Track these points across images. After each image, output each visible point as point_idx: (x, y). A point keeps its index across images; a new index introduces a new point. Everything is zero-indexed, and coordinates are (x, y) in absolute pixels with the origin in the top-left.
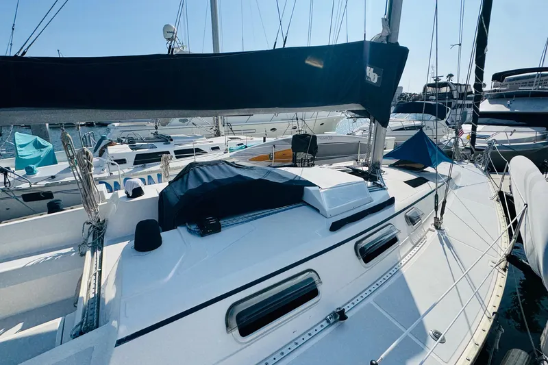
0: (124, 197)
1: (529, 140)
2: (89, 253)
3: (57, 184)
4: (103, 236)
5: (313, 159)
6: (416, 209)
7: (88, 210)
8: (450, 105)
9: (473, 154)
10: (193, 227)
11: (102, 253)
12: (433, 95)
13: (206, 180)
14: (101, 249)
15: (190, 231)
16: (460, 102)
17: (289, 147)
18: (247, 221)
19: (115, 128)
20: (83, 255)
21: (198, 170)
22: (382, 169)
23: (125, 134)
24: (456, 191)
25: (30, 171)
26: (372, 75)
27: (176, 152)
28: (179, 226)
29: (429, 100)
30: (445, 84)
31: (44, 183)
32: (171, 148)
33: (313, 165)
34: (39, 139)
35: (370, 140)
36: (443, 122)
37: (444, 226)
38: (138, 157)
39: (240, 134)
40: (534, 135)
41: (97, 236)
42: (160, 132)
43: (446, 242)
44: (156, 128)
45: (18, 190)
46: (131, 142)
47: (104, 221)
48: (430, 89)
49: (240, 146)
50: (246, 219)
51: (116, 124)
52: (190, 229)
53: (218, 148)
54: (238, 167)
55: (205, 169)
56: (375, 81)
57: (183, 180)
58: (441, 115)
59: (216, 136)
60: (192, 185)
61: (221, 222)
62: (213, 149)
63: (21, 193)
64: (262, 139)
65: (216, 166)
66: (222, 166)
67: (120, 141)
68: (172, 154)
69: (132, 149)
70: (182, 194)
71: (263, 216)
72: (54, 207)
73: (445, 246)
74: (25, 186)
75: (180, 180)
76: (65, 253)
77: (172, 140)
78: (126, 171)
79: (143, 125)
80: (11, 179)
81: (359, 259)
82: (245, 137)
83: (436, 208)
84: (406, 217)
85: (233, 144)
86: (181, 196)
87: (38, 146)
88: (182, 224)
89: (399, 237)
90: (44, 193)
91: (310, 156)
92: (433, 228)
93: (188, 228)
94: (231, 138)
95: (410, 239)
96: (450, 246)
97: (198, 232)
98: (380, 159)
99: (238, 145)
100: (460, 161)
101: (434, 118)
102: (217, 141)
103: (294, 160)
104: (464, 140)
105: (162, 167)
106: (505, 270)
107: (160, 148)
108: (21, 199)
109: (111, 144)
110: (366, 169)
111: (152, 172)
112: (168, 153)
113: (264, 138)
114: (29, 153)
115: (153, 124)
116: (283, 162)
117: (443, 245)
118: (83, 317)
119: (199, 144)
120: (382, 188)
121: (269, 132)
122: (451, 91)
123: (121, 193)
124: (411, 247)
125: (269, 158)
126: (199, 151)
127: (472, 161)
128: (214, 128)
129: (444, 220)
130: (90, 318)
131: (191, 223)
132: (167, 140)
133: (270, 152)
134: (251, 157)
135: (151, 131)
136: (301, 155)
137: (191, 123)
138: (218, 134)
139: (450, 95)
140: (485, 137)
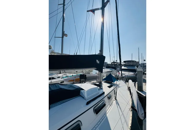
1: (132, 75)
5: (85, 81)
6: (110, 94)
8: (117, 67)
9: (122, 78)
12: (113, 64)
16: (118, 66)
17: (79, 77)
22: (102, 83)
24: (119, 88)
26: (98, 62)
29: (112, 66)
30: (116, 62)
33: (85, 82)
35: (99, 75)
36: (116, 70)
37: (117, 99)
40: (133, 74)
43: (117, 103)
48: (113, 63)
50: (60, 103)
53: (60, 77)
54: (62, 85)
56: (99, 63)
58: (116, 69)
59: (60, 74)
65: (55, 85)
66: (57, 85)
71: (66, 102)
73: (118, 105)
81: (95, 113)
82: (68, 74)
83: (115, 94)
84: (108, 97)
85: (64, 76)
89: (106, 104)
91: (85, 80)
92: (114, 99)
94: (64, 74)
95: (109, 104)
96: (119, 105)
98: (101, 81)
99: (66, 76)
100: (120, 80)
101: (114, 70)
103: (80, 81)
104: (120, 75)
106: (131, 111)
110: (98, 83)
116: (77, 81)
117: (117, 105)
119: (54, 76)
120: (102, 89)
121: (75, 72)
122: (117, 64)
124: (109, 107)
125: (74, 80)
126: (53, 78)
127: (122, 80)
129: (117, 97)
134: (68, 80)
136: (82, 80)
139: (117, 65)
140: (124, 74)
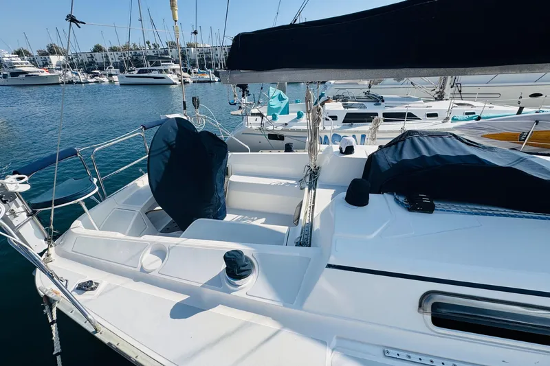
0: (337, 152)
2: (307, 189)
3: (288, 130)
4: (317, 179)
7: (310, 155)
10: (401, 199)
11: (315, 193)
13: (425, 153)
14: (315, 189)
15: (397, 201)
18: (469, 213)
19: (332, 86)
20: (302, 189)
21: (416, 140)
23: (340, 93)
25: (275, 118)
27: (385, 115)
28: (386, 192)
31: (280, 128)
32: (381, 110)
34: (282, 93)
38: (348, 115)
39: (472, 99)
41: (313, 178)
42: (373, 91)
44: (370, 87)
45: (267, 130)
46: (345, 100)
47: (318, 168)
49: (470, 116)
50: (468, 211)
51: (332, 82)
52: (398, 200)
53: (436, 115)
54: (469, 143)
55: (426, 140)
57: (396, 148)
59: (437, 100)
60: (408, 155)
61: (436, 204)
62: (429, 115)
63: (267, 133)
64: (517, 109)
65: (440, 139)
66: (449, 139)
67: (336, 98)
68: (381, 116)
69: (344, 107)
70: (395, 162)
71: (497, 215)
72: (288, 148)
74: (271, 128)
75: (393, 147)
76: (291, 184)
77: (383, 101)
78: (336, 127)
79: (355, 83)
80: (264, 122)
82: (483, 105)
85: (460, 112)
86: (393, 164)
87: (281, 99)
88: (390, 191)
90: (280, 136)
93: (395, 198)
94: (459, 105)
97: (406, 205)
99: (467, 114)
102: (437, 106)
105: (370, 129)
107: (370, 108)
108: (267, 137)
109: (328, 101)
111: (357, 132)
112: (377, 114)
113: (521, 109)
114: (275, 103)
115: (367, 83)
116: (543, 147)
118: (301, 233)
119: (413, 108)
121: (526, 98)
123: (336, 148)
125: (520, 138)
126: (411, 116)
128: (437, 90)
130: (306, 237)
131: (400, 193)
132: (378, 100)
133: (525, 129)
134: (486, 133)
135: (363, 90)
137: (409, 82)
138: (440, 97)
